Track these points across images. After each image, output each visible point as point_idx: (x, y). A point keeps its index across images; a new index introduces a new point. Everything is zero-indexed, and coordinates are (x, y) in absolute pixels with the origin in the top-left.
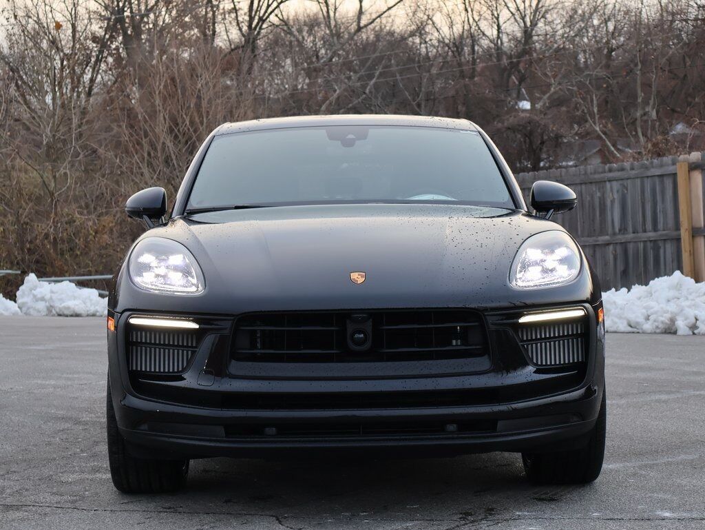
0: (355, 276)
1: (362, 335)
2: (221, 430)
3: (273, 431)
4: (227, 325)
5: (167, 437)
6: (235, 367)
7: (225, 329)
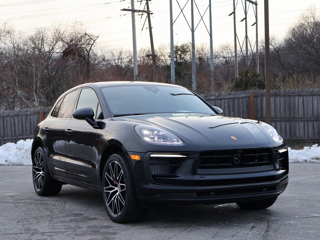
0: (232, 137)
1: (237, 158)
2: (195, 194)
3: (212, 193)
4: (197, 155)
5: (170, 198)
6: (199, 171)
7: (196, 157)
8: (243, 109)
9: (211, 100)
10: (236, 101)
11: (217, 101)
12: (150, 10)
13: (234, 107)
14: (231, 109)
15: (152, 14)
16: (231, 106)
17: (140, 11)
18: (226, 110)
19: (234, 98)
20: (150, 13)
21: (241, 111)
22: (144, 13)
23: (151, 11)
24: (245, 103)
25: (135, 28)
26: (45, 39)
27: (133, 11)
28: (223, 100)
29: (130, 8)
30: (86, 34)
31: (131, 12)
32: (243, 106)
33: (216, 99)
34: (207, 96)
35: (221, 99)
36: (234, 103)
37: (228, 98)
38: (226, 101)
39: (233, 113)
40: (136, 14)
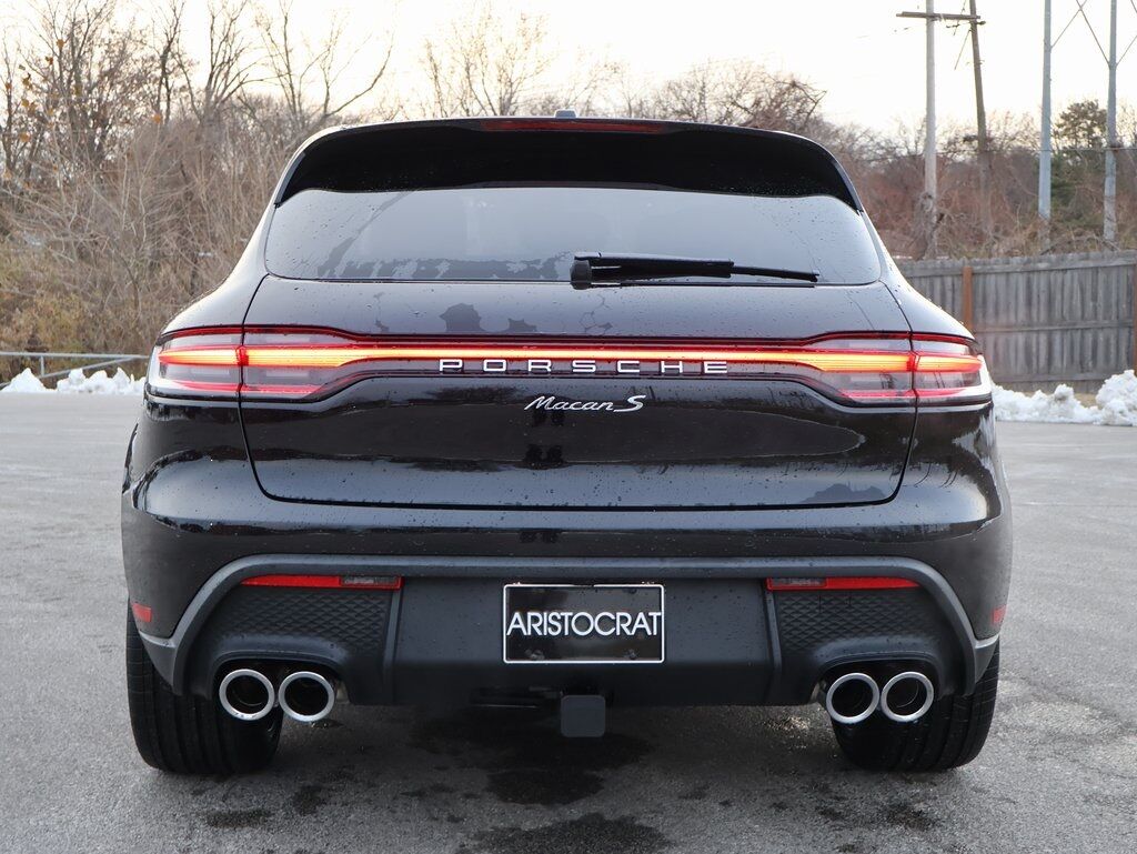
8: (1118, 295)
9: (1039, 271)
10: (1102, 276)
11: (1053, 273)
12: (978, 14)
13: (1096, 289)
14: (1088, 295)
15: (982, 23)
16: (1088, 288)
17: (947, 17)
18: (1075, 298)
19: (1097, 268)
20: (979, 21)
21: (1113, 300)
22: (961, 22)
23: (979, 17)
24: (1124, 281)
25: (933, 64)
26: (709, 87)
27: (931, 17)
28: (1069, 272)
29: (923, 10)
30: (794, 85)
31: (924, 20)
32: (1118, 288)
33: (1052, 270)
34: (1029, 262)
35: (1065, 270)
36: (1095, 282)
37: (1082, 269)
38: (1076, 274)
39: (1091, 304)
40: (938, 25)
